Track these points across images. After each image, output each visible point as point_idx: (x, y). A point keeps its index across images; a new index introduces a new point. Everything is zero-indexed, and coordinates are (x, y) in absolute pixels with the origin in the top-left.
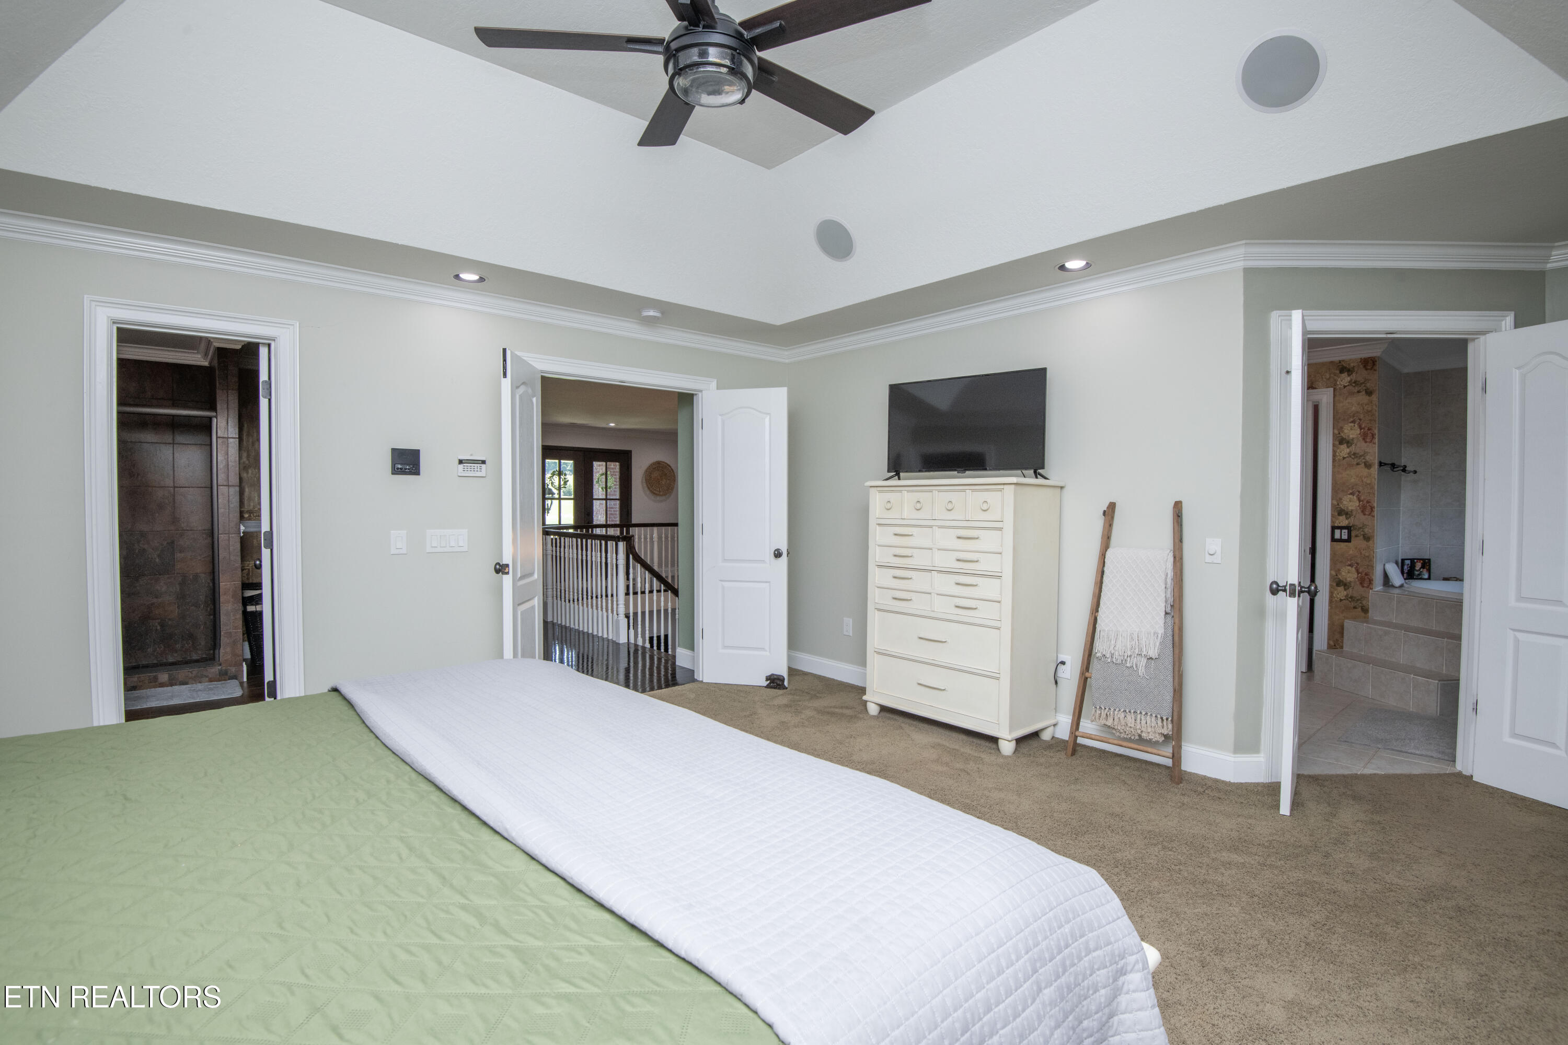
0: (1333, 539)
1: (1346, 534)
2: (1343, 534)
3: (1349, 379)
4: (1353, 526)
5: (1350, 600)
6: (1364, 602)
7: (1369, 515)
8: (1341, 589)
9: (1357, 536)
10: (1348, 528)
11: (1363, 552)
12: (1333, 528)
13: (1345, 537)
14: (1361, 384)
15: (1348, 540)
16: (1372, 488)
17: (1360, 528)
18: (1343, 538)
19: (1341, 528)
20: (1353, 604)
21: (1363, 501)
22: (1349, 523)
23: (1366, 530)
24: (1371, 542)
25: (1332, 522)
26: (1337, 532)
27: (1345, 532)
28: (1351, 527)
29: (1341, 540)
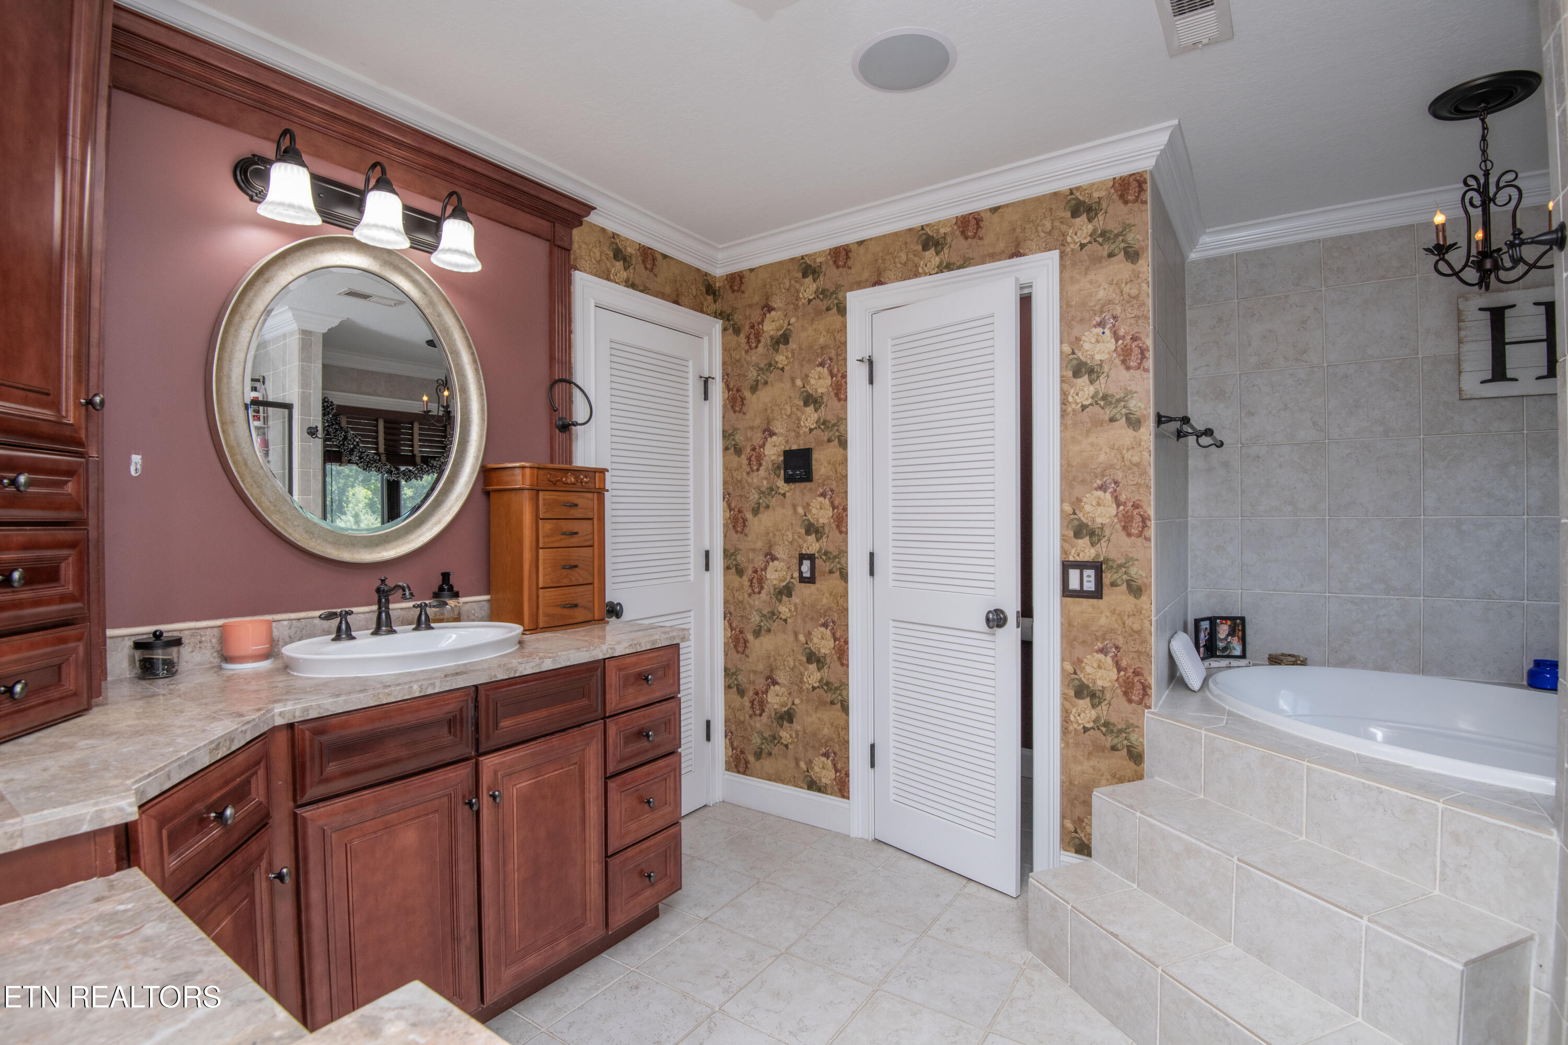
0: (1066, 592)
1: (1093, 579)
2: (1085, 579)
3: (1090, 227)
4: (1107, 560)
5: (1104, 729)
6: (1134, 737)
7: (1139, 536)
8: (1085, 703)
9: (1113, 584)
10: (1098, 567)
11: (1129, 622)
12: (1066, 566)
13: (1090, 586)
14: (1117, 236)
15: (1097, 594)
16: (1144, 473)
17: (1120, 566)
18: (1085, 589)
19: (1081, 566)
20: (1109, 741)
21: (1125, 504)
22: (1098, 555)
23: (1133, 571)
24: (1143, 598)
25: (1064, 552)
26: (1074, 574)
27: (1090, 574)
28: (1101, 563)
29: (1081, 594)
